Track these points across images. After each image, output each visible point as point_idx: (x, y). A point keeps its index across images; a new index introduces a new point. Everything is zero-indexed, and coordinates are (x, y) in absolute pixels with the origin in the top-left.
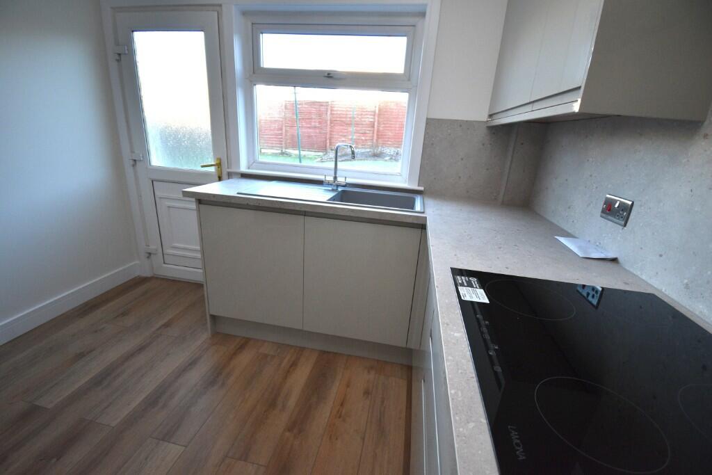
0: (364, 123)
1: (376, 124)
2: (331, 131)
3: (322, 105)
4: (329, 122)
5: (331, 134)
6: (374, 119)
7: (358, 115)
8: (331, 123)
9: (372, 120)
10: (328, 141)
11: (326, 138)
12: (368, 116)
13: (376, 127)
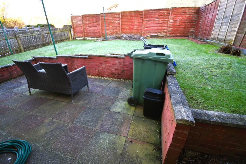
0: (115, 23)
1: (120, 23)
2: (102, 28)
3: (97, 16)
4: (100, 24)
5: (102, 29)
6: (120, 21)
7: (113, 19)
8: (102, 24)
9: (119, 21)
10: (101, 33)
11: (100, 31)
12: (117, 20)
13: (120, 24)
